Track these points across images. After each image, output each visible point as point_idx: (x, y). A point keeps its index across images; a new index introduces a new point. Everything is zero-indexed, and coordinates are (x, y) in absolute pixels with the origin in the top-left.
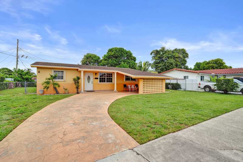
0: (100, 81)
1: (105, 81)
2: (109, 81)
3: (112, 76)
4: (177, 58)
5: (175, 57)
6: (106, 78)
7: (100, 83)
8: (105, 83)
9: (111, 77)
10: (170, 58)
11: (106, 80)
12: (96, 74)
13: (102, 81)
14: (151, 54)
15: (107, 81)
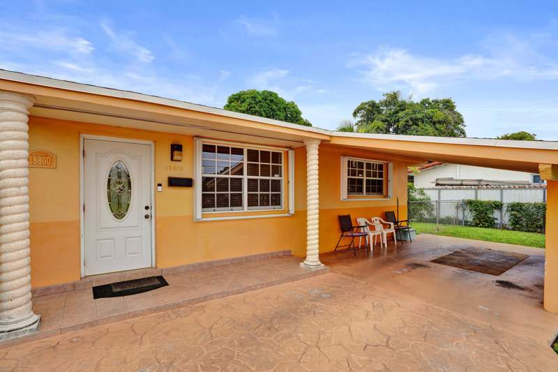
0: (207, 203)
1: (237, 202)
2: (265, 202)
3: (277, 170)
4: (439, 122)
5: (435, 119)
6: (245, 177)
7: (210, 211)
8: (237, 210)
9: (276, 177)
10: (420, 123)
11: (245, 193)
12: (176, 148)
13: (223, 202)
14: (355, 114)
15: (252, 202)
